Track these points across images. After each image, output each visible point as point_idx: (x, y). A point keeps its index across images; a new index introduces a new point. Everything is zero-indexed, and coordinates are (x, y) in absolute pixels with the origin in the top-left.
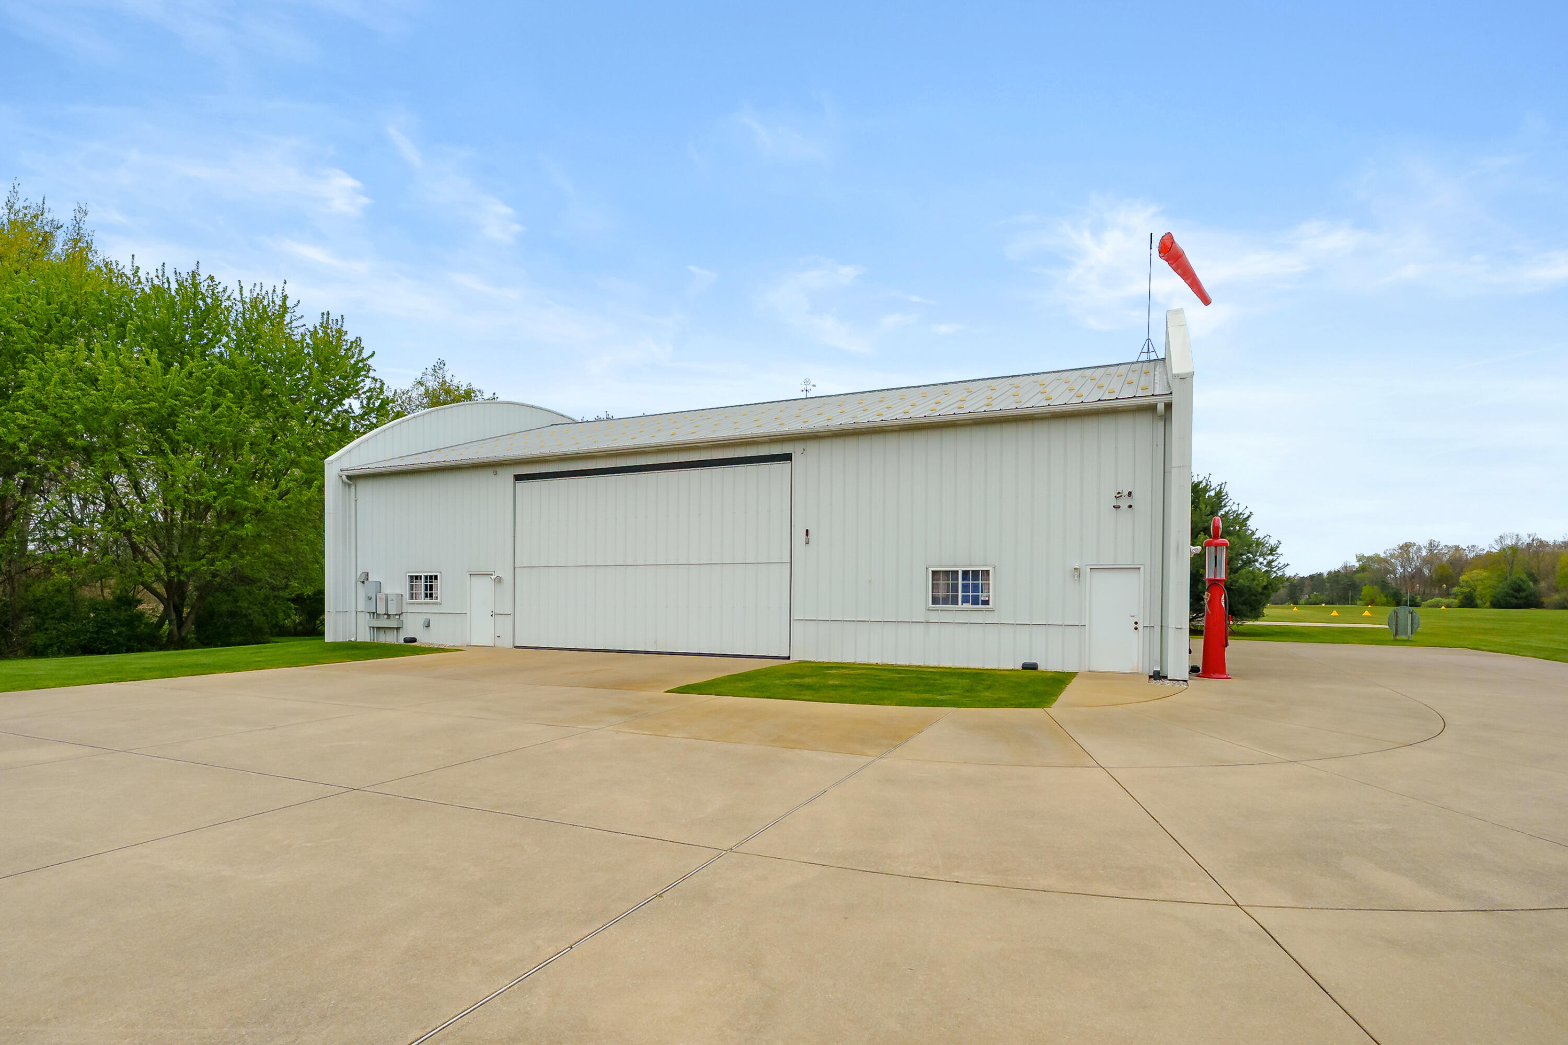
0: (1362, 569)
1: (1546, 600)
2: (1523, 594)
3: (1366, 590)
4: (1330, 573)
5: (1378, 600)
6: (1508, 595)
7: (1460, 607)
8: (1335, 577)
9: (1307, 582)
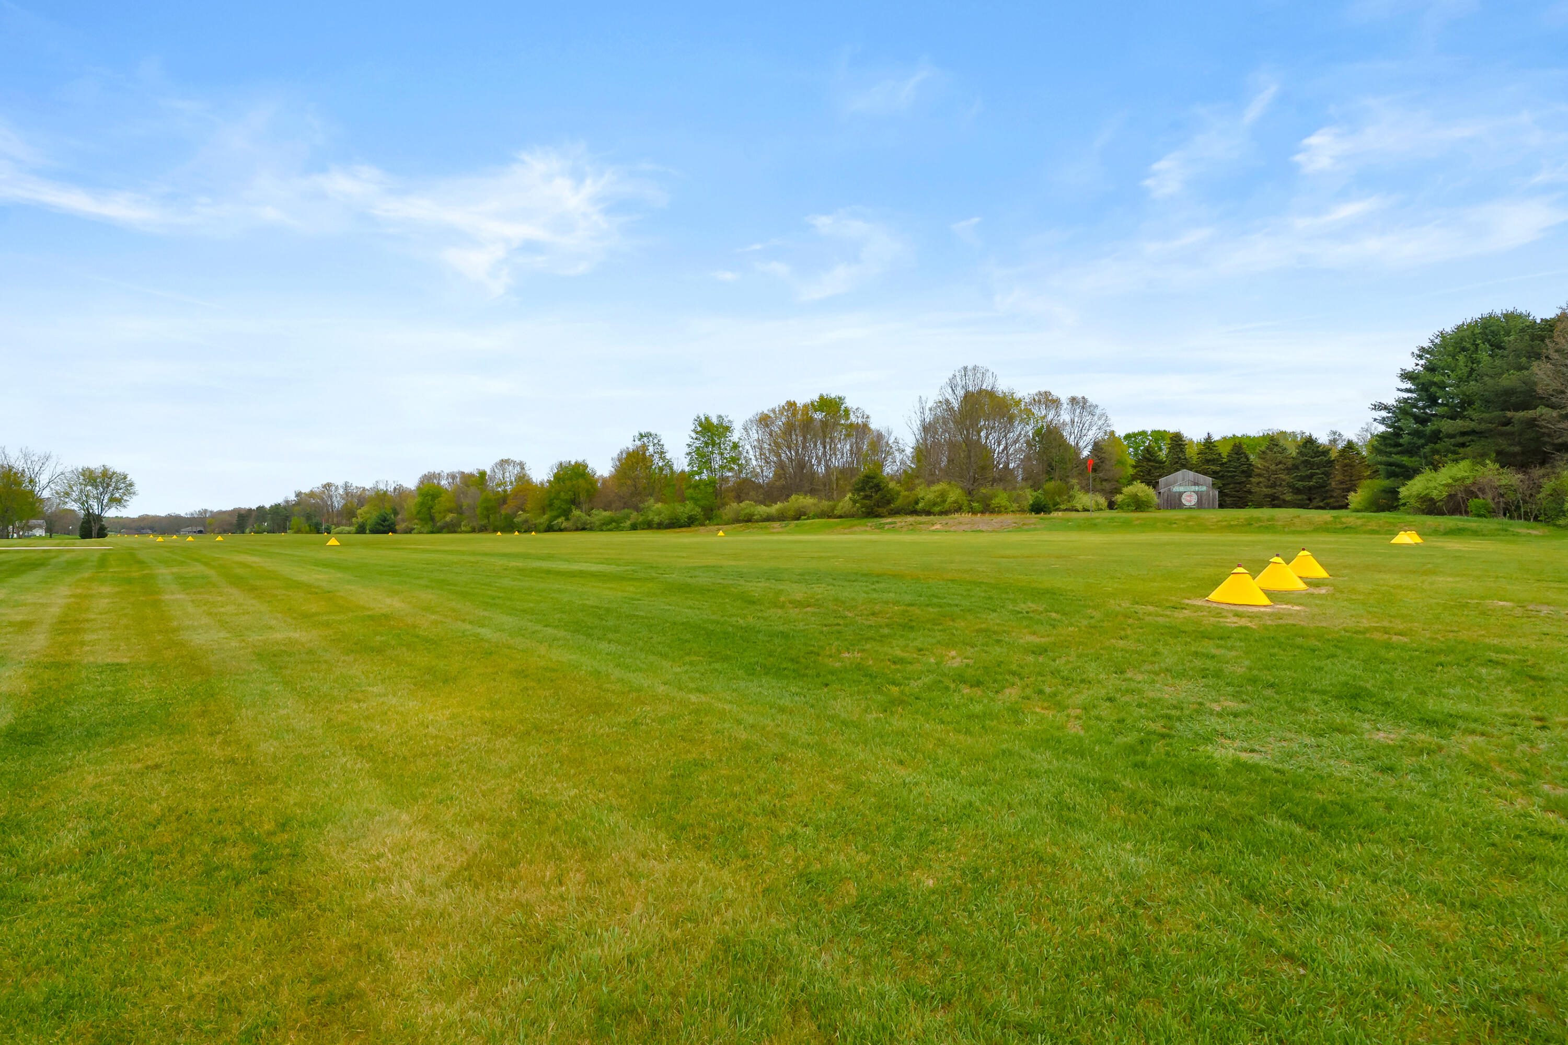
0: (298, 504)
1: (397, 527)
2: (387, 523)
3: (295, 520)
4: (272, 506)
5: (303, 529)
6: (378, 524)
7: (356, 533)
8: (276, 508)
9: (254, 514)
